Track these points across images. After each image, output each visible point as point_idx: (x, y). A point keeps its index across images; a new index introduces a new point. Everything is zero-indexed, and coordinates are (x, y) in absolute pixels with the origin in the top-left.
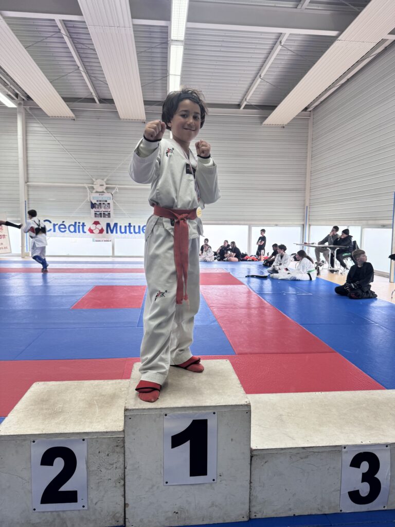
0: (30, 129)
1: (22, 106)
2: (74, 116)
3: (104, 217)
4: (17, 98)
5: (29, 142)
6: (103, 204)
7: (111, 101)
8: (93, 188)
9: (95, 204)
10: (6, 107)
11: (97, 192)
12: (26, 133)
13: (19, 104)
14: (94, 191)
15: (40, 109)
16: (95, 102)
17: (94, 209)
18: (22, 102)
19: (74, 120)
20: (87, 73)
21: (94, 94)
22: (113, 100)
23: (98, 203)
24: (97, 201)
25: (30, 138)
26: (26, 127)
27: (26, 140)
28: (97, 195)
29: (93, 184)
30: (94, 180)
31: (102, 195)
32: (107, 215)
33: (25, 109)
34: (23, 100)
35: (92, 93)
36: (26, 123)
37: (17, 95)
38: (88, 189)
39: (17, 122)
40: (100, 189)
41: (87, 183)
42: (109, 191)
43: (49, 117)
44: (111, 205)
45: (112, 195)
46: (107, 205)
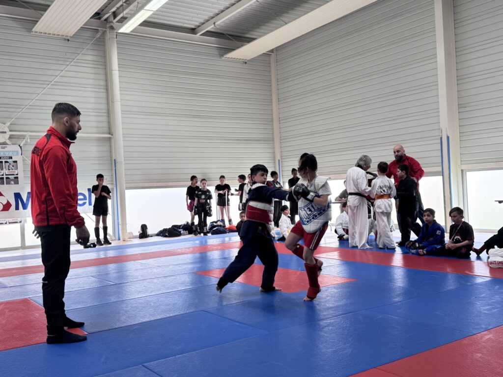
3: (8, 183)
6: (6, 162)
31: (3, 148)
32: (12, 180)
40: (1, 139)
44: (20, 164)
45: (21, 147)
46: (13, 164)
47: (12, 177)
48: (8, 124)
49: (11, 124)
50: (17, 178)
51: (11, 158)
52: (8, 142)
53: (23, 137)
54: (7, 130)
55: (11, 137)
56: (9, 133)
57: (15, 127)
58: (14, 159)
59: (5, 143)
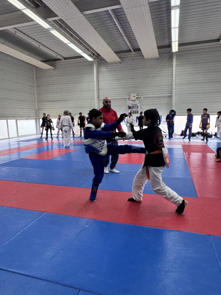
0: (100, 71)
1: (96, 60)
2: (120, 61)
3: (135, 113)
4: (94, 55)
5: (100, 77)
6: (135, 106)
7: (139, 50)
8: (130, 98)
9: (131, 106)
10: (89, 61)
11: (132, 100)
12: (98, 73)
13: (95, 59)
14: (130, 100)
15: (104, 60)
16: (131, 52)
17: (130, 109)
18: (96, 57)
19: (121, 63)
20: (127, 36)
21: (130, 47)
22: (140, 49)
23: (132, 106)
24: (132, 105)
25: (100, 75)
26: (98, 69)
27: (98, 76)
28: (132, 102)
29: (130, 96)
30: (130, 94)
31: (134, 102)
32: (136, 112)
33: (97, 61)
34: (97, 56)
35: (129, 47)
36: (98, 68)
37: (94, 54)
38: (127, 99)
39: (94, 68)
40: (133, 99)
41: (127, 96)
42: (138, 99)
43: (108, 63)
44: (139, 107)
45: (140, 101)
46: (137, 107)
47: (136, 111)
48: (136, 94)
49: (137, 93)
50: (138, 112)
51: (136, 105)
52: (136, 99)
53: (140, 98)
54: (135, 95)
55: (137, 98)
56: (136, 96)
57: (138, 94)
58: (137, 105)
59: (135, 100)
